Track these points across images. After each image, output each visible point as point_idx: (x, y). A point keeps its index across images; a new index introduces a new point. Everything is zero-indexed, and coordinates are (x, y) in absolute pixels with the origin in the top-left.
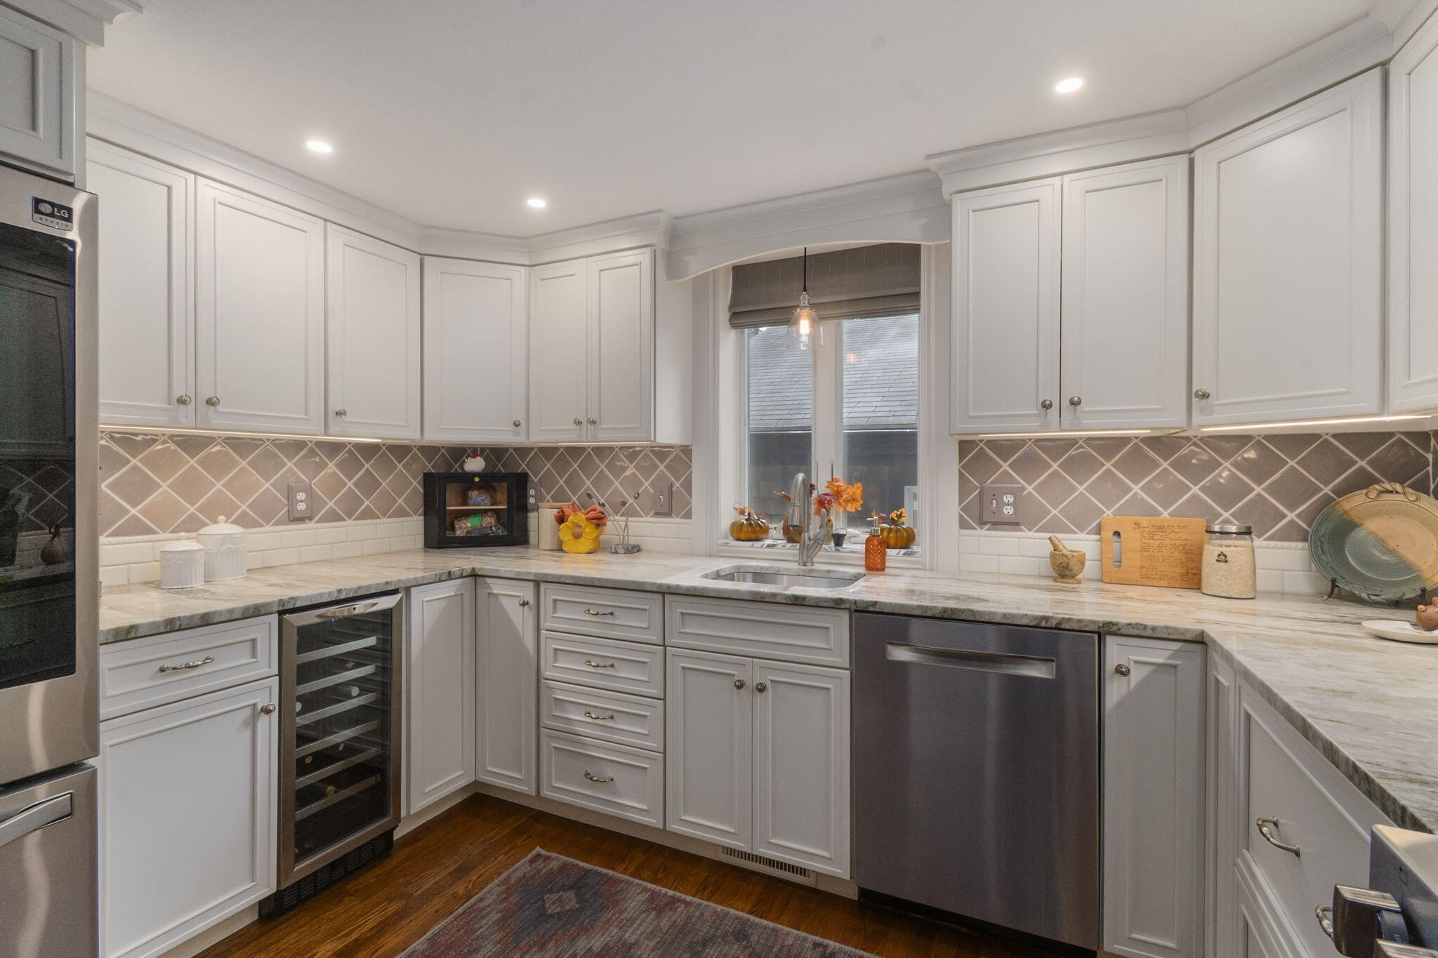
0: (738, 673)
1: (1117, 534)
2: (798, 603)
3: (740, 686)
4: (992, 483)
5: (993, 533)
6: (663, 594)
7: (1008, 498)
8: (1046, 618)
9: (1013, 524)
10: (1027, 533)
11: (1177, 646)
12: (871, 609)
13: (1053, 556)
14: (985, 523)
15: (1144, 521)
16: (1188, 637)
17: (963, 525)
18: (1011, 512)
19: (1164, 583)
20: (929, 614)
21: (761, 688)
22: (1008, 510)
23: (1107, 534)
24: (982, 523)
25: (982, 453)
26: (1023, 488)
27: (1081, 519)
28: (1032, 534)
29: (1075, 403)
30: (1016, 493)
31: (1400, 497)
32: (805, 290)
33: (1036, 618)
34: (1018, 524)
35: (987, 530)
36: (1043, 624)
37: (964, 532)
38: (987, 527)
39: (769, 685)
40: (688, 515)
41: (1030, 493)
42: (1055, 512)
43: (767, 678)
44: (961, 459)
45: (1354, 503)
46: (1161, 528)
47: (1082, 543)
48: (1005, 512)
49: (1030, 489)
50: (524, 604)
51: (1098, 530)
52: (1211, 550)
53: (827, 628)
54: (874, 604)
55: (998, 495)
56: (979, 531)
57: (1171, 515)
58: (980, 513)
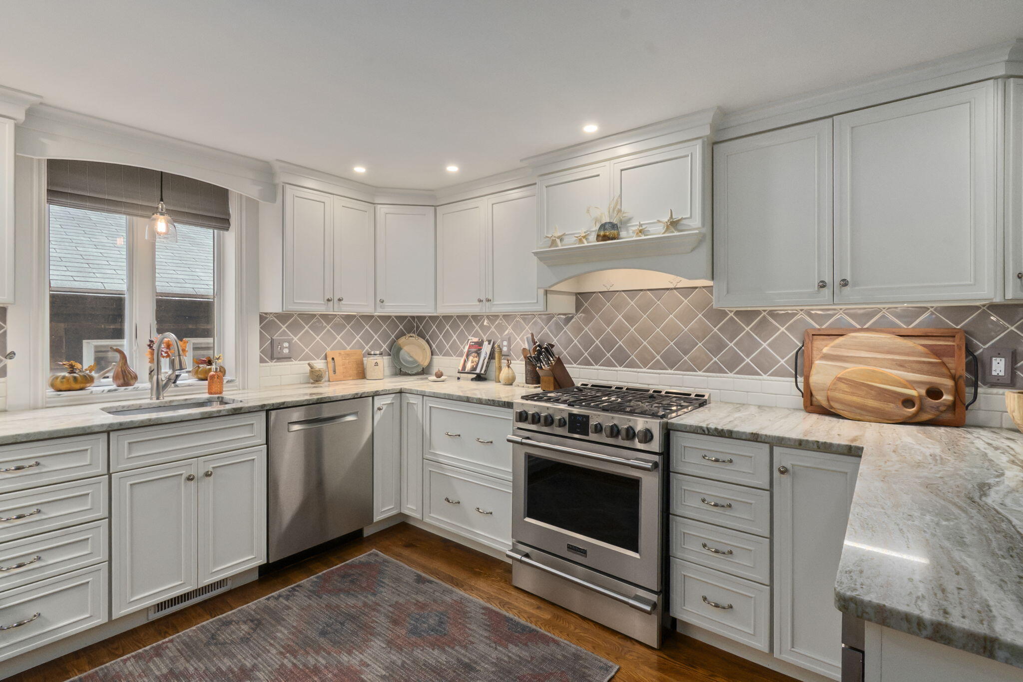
0: (185, 472)
1: (333, 359)
2: (237, 412)
3: (190, 479)
4: (277, 336)
5: (278, 364)
7: (286, 345)
9: (288, 358)
10: (295, 362)
11: (393, 395)
12: (282, 407)
13: (311, 372)
15: (342, 352)
16: (398, 391)
17: (262, 361)
18: (287, 351)
19: (351, 378)
20: (311, 403)
21: (208, 475)
22: (286, 351)
23: (329, 359)
24: (272, 358)
25: (271, 321)
26: (293, 339)
27: (318, 353)
28: (298, 362)
29: (340, 301)
30: (289, 342)
31: (414, 339)
32: (162, 200)
33: (353, 395)
34: (290, 358)
35: (275, 362)
36: (356, 397)
37: (262, 364)
38: (275, 360)
39: (214, 470)
41: (296, 341)
42: (307, 350)
43: (212, 467)
44: (260, 324)
45: (402, 340)
46: (348, 355)
47: (319, 364)
48: (284, 352)
49: (296, 339)
51: (325, 358)
53: (253, 424)
55: (280, 343)
56: (270, 364)
57: (350, 349)
58: (271, 353)
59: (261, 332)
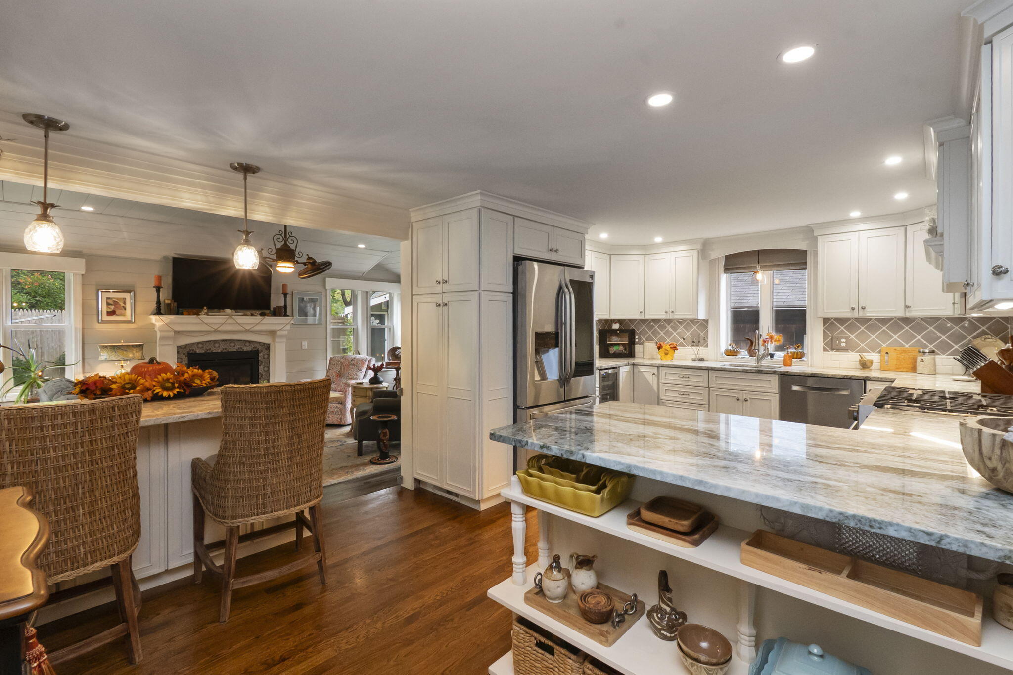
0: (737, 395)
1: (887, 353)
4: (837, 334)
5: (837, 353)
6: (709, 370)
7: (843, 340)
8: (847, 376)
9: (845, 349)
10: (851, 353)
11: (889, 383)
12: (787, 374)
13: (860, 361)
14: (834, 349)
15: (898, 348)
16: (892, 380)
17: (825, 350)
18: (845, 345)
19: (905, 370)
20: (808, 375)
21: (746, 400)
22: (843, 345)
23: (883, 353)
24: (832, 349)
25: (832, 323)
26: (850, 337)
27: (873, 348)
28: (853, 353)
29: (863, 308)
30: (847, 338)
31: (991, 340)
32: (760, 263)
34: (847, 350)
35: (835, 351)
36: (844, 377)
37: (825, 352)
39: (749, 399)
40: (707, 346)
41: (852, 338)
42: (862, 345)
43: (748, 397)
44: (824, 326)
46: (904, 351)
47: (873, 356)
49: (852, 336)
50: (654, 374)
51: (880, 352)
52: (919, 358)
53: (771, 380)
54: (788, 372)
55: (839, 339)
56: (831, 352)
57: (909, 346)
58: (831, 345)
59: (824, 331)
